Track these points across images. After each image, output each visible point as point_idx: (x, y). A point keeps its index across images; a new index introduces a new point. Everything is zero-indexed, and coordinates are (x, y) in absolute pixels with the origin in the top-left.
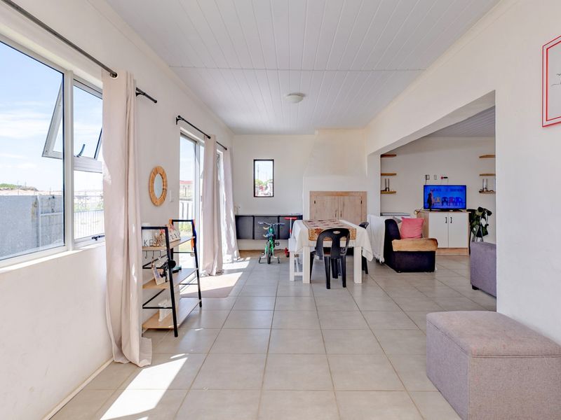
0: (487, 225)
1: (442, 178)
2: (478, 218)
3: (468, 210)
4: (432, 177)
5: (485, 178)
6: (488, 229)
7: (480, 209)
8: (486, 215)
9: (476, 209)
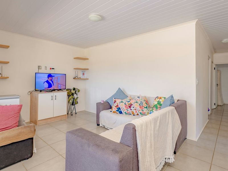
0: (77, 98)
1: (51, 69)
2: (73, 94)
3: (67, 90)
4: (43, 68)
5: (77, 70)
6: (78, 100)
7: (74, 89)
8: (77, 92)
9: (72, 88)
